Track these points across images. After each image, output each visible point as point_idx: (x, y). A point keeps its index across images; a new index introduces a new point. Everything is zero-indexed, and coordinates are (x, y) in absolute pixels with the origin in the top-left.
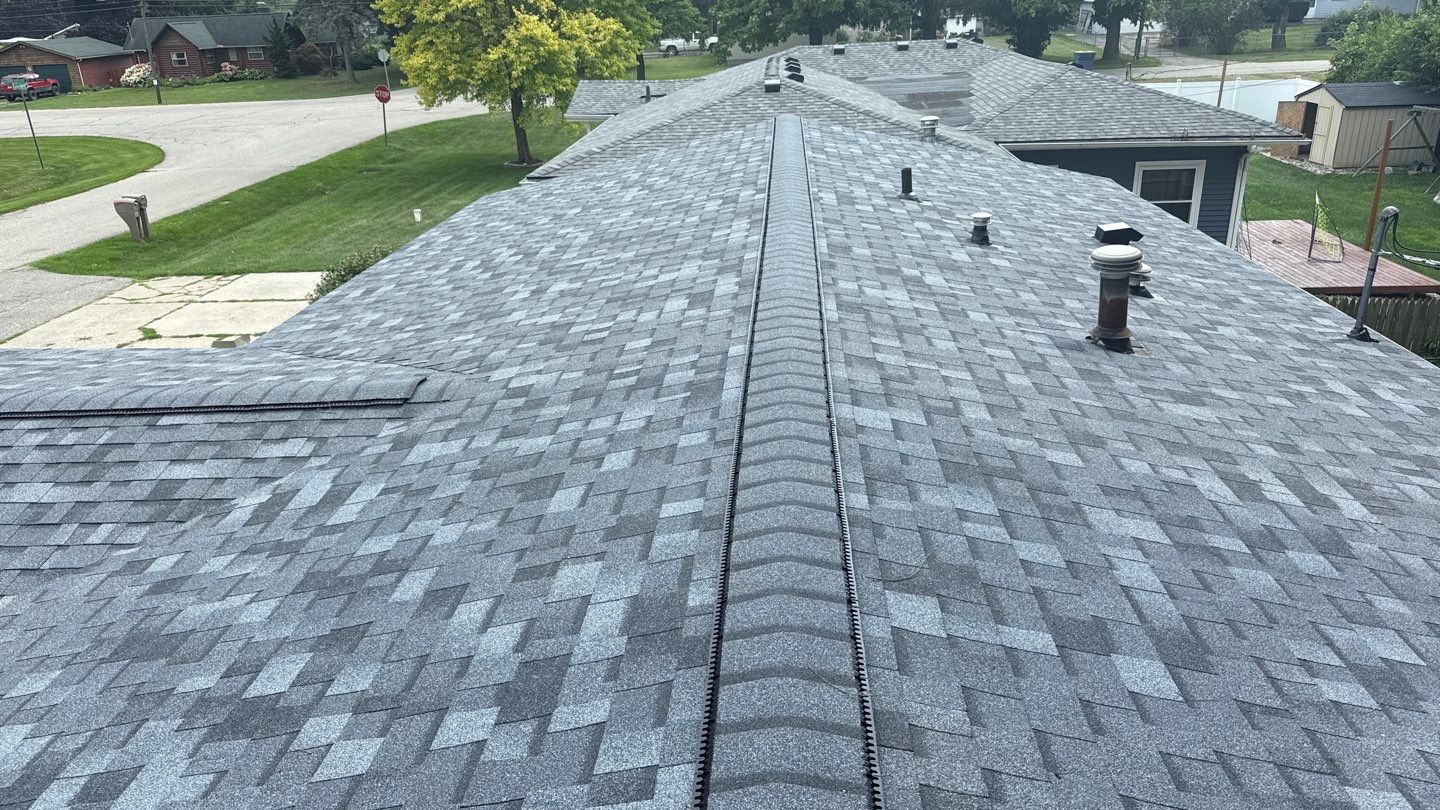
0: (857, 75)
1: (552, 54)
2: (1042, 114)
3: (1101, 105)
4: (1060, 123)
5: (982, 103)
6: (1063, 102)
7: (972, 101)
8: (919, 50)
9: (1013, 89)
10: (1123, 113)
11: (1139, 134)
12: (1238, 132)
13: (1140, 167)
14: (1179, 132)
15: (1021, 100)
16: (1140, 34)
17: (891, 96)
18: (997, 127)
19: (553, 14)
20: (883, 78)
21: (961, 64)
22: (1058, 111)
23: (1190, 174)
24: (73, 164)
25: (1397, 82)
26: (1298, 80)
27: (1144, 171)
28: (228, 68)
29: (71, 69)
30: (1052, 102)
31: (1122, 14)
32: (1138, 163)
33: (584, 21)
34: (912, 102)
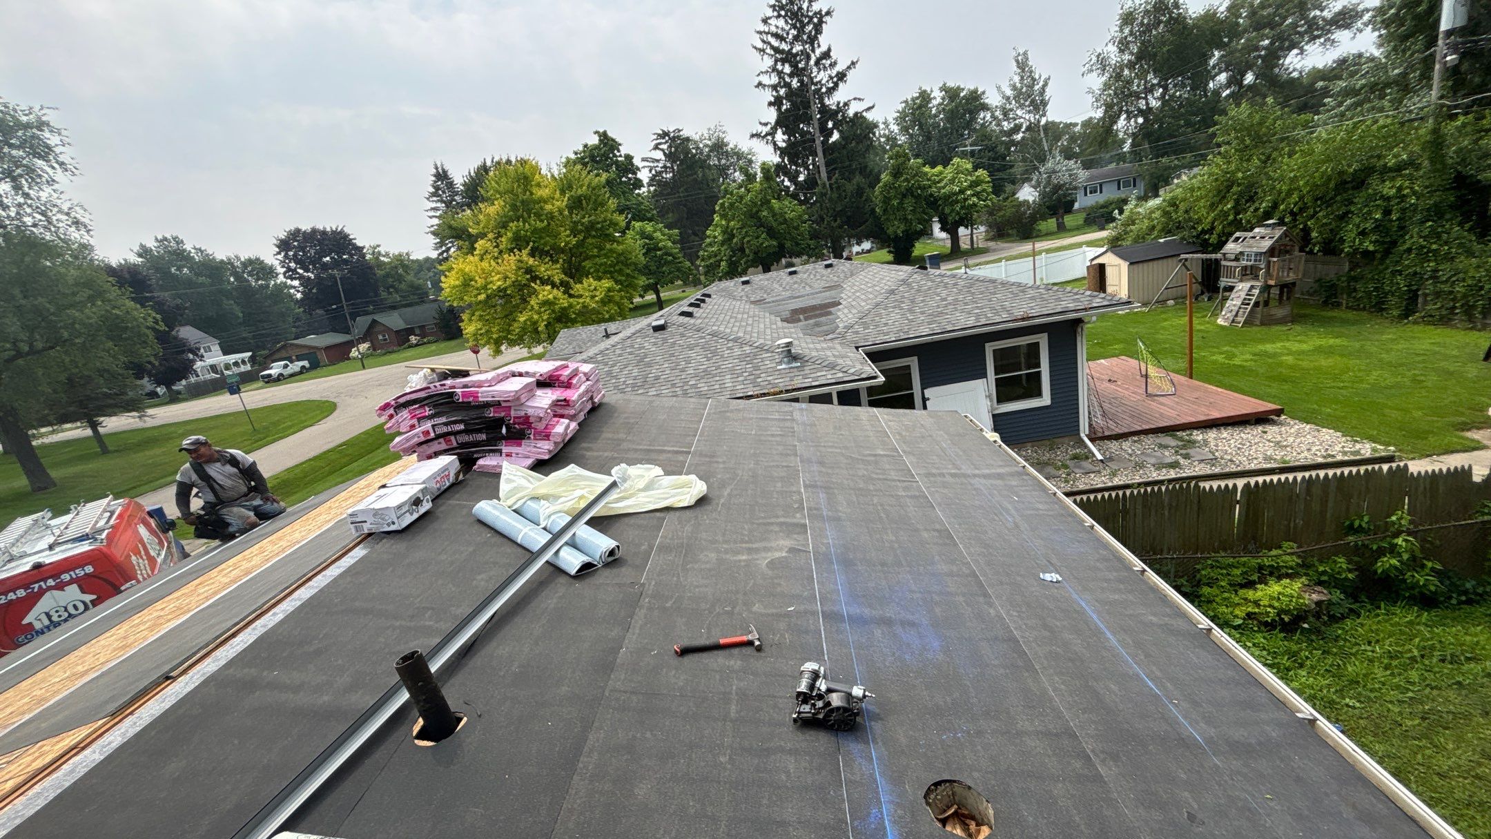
0: (758, 298)
1: (564, 309)
2: (895, 316)
3: (944, 300)
4: (912, 321)
5: (846, 311)
6: (913, 301)
7: (839, 310)
8: (805, 273)
9: (871, 296)
10: (966, 304)
11: (983, 321)
12: (1072, 306)
13: (989, 348)
14: (1019, 313)
15: (877, 305)
16: (972, 234)
18: (857, 333)
20: (778, 298)
21: (836, 279)
22: (909, 310)
23: (1036, 346)
24: (275, 424)
25: (1162, 241)
26: (1085, 248)
27: (994, 351)
28: (413, 339)
29: (318, 353)
30: (903, 302)
31: (958, 224)
32: (987, 345)
33: (585, 284)
34: (793, 317)
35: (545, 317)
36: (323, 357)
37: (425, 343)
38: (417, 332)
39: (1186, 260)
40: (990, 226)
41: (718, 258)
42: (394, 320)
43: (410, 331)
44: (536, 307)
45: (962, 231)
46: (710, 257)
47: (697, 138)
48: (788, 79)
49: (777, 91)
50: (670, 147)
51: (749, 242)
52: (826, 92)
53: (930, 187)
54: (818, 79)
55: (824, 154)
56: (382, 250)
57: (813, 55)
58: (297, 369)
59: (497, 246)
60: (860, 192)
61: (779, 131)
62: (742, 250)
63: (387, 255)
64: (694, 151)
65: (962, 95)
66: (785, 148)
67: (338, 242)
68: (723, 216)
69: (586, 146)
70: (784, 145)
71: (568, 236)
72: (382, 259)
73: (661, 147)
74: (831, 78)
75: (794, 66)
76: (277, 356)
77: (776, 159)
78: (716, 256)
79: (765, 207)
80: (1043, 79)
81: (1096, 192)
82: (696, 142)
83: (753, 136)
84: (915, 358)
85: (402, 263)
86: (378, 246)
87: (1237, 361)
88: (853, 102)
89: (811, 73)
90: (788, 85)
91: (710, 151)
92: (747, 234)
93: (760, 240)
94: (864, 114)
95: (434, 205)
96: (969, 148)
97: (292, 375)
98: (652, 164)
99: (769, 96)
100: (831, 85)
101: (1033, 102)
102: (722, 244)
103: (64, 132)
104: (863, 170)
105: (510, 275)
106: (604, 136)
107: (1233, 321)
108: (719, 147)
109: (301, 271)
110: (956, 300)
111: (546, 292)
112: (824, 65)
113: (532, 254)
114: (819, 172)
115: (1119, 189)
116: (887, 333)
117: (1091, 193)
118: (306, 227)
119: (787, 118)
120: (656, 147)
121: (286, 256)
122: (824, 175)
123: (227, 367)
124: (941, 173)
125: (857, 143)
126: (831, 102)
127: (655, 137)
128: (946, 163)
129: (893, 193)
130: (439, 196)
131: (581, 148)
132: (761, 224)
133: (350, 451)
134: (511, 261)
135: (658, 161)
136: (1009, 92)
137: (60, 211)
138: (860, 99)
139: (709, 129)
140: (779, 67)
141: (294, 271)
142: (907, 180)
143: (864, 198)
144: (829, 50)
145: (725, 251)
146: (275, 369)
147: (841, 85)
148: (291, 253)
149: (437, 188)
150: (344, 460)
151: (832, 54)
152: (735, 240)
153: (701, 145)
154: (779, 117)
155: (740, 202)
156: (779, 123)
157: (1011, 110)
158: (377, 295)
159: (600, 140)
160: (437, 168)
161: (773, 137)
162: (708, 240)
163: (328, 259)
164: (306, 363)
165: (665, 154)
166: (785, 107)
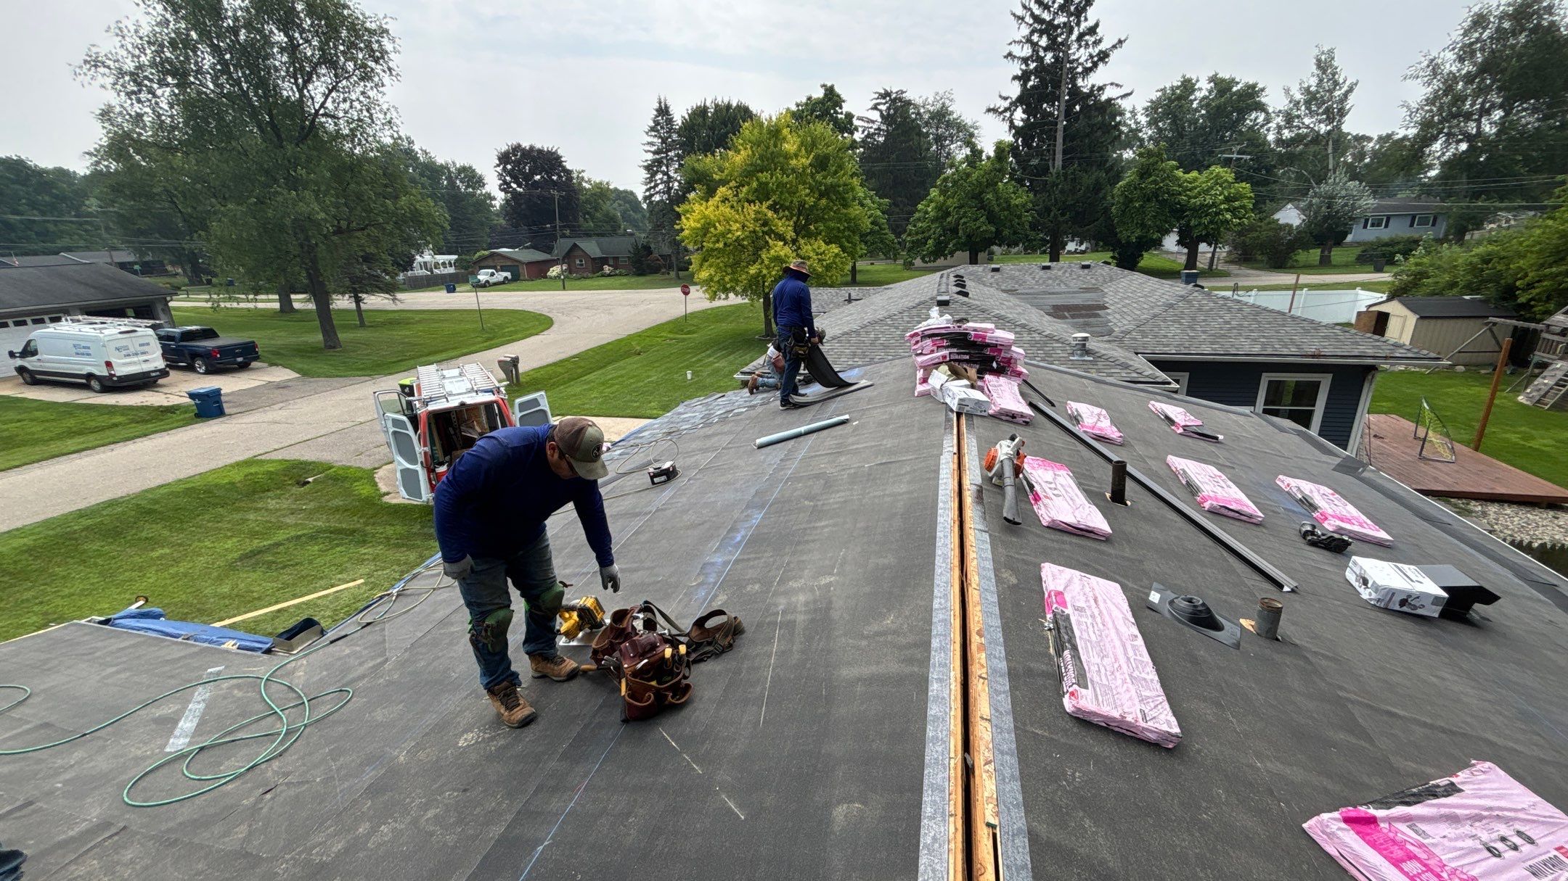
0: (1009, 288)
2: (1174, 329)
3: (1228, 323)
4: (1193, 337)
5: (1117, 316)
6: (1193, 319)
7: (1109, 314)
8: (1059, 270)
9: (1145, 306)
10: (1252, 331)
11: (1269, 351)
12: (1370, 352)
13: (1265, 379)
14: (1312, 350)
15: (1155, 316)
16: (1213, 253)
17: (1039, 307)
18: (1135, 339)
19: (794, 241)
20: (1032, 291)
21: (1093, 281)
22: (1190, 327)
23: (1316, 386)
24: (501, 327)
25: (1467, 297)
26: (1359, 291)
27: (1270, 382)
28: (607, 269)
29: (520, 267)
30: (1183, 318)
31: (1202, 239)
32: (1264, 375)
33: (815, 246)
34: (1058, 312)
35: (774, 273)
36: (524, 271)
37: (616, 275)
38: (611, 262)
39: (1495, 324)
40: (1235, 248)
41: (926, 235)
42: (591, 247)
43: (604, 261)
44: (766, 262)
45: (1203, 247)
46: (917, 233)
47: (919, 101)
48: (1042, 54)
49: (1027, 65)
50: (889, 109)
51: (965, 223)
52: (1082, 73)
53: (1180, 194)
54: (1075, 57)
55: (1064, 140)
56: (585, 175)
57: (1076, 29)
58: (501, 279)
59: (736, 195)
60: (1097, 187)
61: (1019, 110)
62: (954, 231)
63: (589, 181)
64: (913, 116)
65: (1235, 89)
66: (1022, 128)
67: (548, 161)
68: (943, 192)
69: (809, 98)
70: (1021, 124)
71: (806, 196)
72: (584, 184)
73: (879, 107)
74: (1091, 56)
75: (1053, 40)
76: (482, 264)
77: (1009, 138)
78: (923, 233)
79: (991, 189)
80: (1348, 83)
81: (1379, 225)
82: (916, 106)
83: (989, 110)
84: (1187, 374)
85: (602, 192)
86: (583, 171)
87: (1534, 444)
88: (1108, 87)
89: (1069, 49)
90: (1040, 60)
91: (932, 118)
92: (964, 215)
93: (978, 224)
94: (1119, 101)
95: (651, 139)
96: (1235, 156)
97: (495, 284)
98: (866, 125)
99: (1017, 68)
100: (1089, 65)
101: (1327, 111)
102: (933, 221)
103: (397, 40)
104: (1102, 163)
105: (747, 223)
106: (830, 92)
107: (1539, 401)
108: (941, 116)
109: (514, 186)
110: (1241, 325)
111: (779, 249)
112: (1087, 41)
113: (772, 208)
114: (1054, 160)
115: (1412, 225)
116: (1168, 345)
117: (1373, 225)
118: (526, 144)
119: (1032, 96)
120: (875, 108)
121: (504, 170)
122: (1059, 162)
123: (437, 265)
124: (1195, 180)
125: (1104, 133)
126: (1085, 84)
127: (876, 96)
128: (1201, 167)
129: (1137, 193)
130: (658, 131)
131: (804, 100)
132: (982, 206)
133: (582, 364)
134: (751, 210)
135: (873, 122)
136: (1298, 96)
137: (381, 111)
138: (1117, 85)
139: (937, 94)
140: (1035, 38)
141: (508, 184)
142: (1155, 182)
143: (1101, 195)
144: (1097, 25)
145: (936, 229)
146: (483, 276)
147: (1101, 65)
148: (509, 167)
149: (657, 123)
150: (580, 371)
151: (1098, 30)
152: (949, 219)
153: (922, 110)
154: (1023, 92)
155: (965, 181)
156: (1020, 100)
157: (1298, 117)
158: (576, 219)
159: (826, 95)
160: (660, 103)
161: (1012, 115)
162: (917, 215)
163: (538, 177)
164: (508, 274)
165: (882, 115)
166: (1031, 83)
